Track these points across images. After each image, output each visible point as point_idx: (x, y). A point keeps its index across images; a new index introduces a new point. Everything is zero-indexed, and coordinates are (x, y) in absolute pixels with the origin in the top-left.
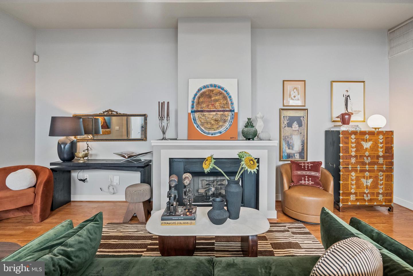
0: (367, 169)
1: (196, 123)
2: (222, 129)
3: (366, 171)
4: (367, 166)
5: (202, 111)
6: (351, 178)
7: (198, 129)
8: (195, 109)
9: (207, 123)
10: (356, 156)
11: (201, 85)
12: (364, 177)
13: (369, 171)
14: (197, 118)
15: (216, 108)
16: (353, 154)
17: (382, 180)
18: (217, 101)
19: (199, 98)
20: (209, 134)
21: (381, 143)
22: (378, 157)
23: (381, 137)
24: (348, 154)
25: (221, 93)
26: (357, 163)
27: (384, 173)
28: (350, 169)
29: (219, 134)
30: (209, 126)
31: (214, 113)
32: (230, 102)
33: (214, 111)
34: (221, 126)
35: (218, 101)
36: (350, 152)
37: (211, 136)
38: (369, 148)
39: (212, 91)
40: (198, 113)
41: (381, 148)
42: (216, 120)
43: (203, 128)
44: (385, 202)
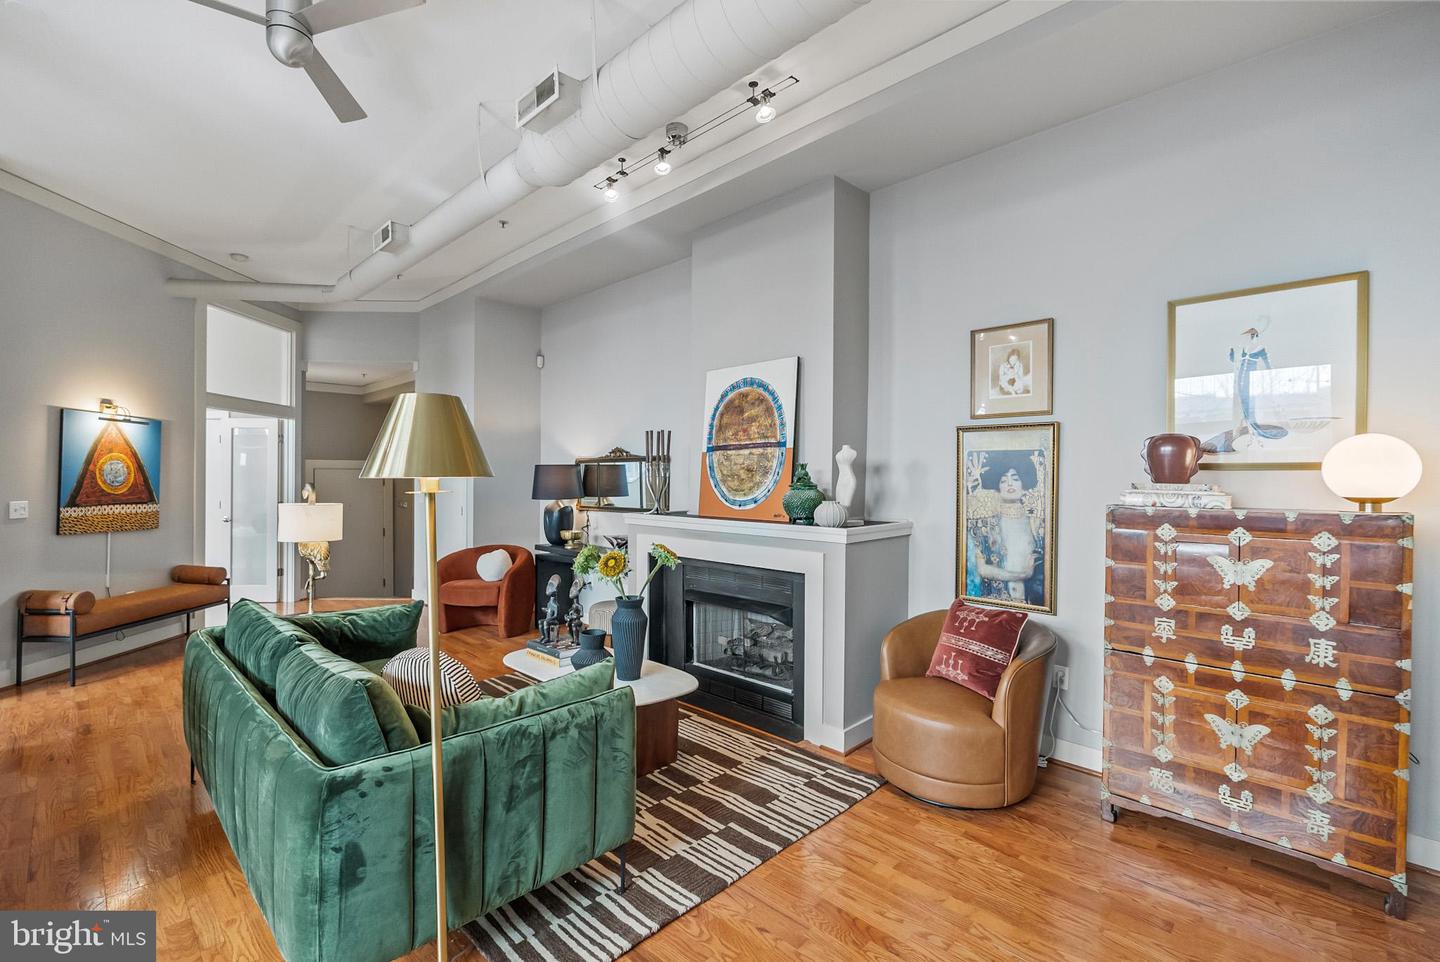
0: (1239, 677)
1: (714, 478)
2: (759, 493)
3: (1231, 684)
4: (1237, 665)
5: (725, 448)
6: (1154, 701)
7: (715, 490)
8: (714, 444)
9: (732, 476)
10: (1176, 614)
11: (726, 386)
12: (1221, 710)
13: (1247, 687)
14: (715, 465)
15: (751, 440)
16: (1167, 603)
17: (1332, 744)
18: (752, 420)
19: (722, 415)
20: (734, 503)
21: (1325, 571)
22: (1305, 634)
23: (1324, 540)
24: (1139, 602)
25: (761, 400)
26: (1183, 644)
27: (1343, 717)
28: (1149, 661)
29: (753, 506)
30: (736, 483)
31: (747, 452)
32: (778, 422)
33: (746, 447)
34: (758, 485)
35: (755, 421)
36: (1149, 593)
37: (737, 508)
38: (1252, 588)
39: (744, 396)
40: (718, 452)
41: (1325, 593)
42: (749, 470)
43: (724, 490)
44: (1347, 855)
